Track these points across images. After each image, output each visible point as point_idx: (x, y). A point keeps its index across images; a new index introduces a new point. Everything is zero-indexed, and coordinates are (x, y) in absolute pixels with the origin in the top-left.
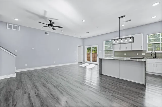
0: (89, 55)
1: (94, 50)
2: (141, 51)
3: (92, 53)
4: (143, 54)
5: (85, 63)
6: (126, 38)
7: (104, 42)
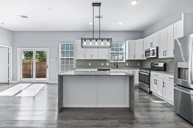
0: (28, 66)
1: (39, 57)
2: (106, 60)
3: (36, 63)
4: (108, 64)
5: (19, 83)
6: (102, 40)
7: (60, 44)
